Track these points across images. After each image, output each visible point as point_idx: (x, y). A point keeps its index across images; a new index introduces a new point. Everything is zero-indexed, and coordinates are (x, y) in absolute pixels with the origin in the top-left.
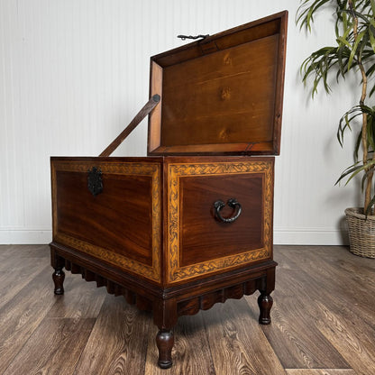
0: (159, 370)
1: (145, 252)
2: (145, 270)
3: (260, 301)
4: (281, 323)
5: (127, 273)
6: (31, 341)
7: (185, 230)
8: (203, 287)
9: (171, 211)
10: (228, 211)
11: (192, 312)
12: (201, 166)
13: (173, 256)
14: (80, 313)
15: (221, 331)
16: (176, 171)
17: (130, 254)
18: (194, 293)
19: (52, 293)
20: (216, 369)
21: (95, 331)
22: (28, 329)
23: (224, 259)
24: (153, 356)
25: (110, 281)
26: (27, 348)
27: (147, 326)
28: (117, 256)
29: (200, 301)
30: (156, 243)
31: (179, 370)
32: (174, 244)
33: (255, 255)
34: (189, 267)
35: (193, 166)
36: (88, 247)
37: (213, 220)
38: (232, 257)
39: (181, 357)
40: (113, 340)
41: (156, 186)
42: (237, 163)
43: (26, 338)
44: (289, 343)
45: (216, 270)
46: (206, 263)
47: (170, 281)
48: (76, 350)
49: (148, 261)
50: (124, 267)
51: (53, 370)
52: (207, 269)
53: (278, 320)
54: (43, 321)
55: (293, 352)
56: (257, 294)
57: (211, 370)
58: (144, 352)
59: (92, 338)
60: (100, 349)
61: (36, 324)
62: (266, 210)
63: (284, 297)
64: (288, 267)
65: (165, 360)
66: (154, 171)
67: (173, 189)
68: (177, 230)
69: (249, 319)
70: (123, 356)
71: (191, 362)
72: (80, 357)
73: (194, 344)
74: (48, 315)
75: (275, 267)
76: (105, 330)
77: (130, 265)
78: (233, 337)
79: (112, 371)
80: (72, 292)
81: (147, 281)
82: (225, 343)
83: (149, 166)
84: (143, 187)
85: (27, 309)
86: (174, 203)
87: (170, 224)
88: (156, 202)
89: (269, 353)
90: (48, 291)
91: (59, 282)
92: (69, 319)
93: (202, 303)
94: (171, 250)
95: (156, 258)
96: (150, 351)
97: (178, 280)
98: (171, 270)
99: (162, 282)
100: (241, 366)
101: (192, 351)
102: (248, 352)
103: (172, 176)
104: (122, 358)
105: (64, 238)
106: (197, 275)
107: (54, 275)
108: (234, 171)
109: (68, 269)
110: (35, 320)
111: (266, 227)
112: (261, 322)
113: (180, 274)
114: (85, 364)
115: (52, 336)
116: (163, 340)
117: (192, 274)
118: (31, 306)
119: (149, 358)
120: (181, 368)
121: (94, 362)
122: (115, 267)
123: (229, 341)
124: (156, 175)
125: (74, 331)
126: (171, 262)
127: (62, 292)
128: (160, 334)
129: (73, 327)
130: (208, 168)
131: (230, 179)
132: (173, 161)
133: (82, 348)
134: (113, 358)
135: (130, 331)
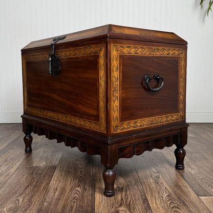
0: (105, 197)
1: (94, 112)
2: (94, 125)
3: (176, 152)
4: (192, 169)
5: (80, 129)
6: (10, 180)
7: (123, 95)
8: (136, 138)
9: (113, 79)
10: (154, 83)
11: (128, 155)
12: (135, 48)
13: (115, 113)
14: (44, 163)
15: (148, 173)
16: (117, 50)
17: (82, 115)
18: (130, 142)
19: (23, 151)
20: (147, 197)
21: (56, 174)
22: (7, 173)
23: (151, 118)
24: (100, 188)
25: (67, 137)
26: (7, 185)
27: (94, 171)
28: (72, 118)
29: (134, 148)
30: (102, 104)
31: (120, 198)
32: (115, 104)
33: (173, 118)
34: (126, 123)
35: (129, 47)
36: (51, 114)
37: (143, 90)
38: (157, 117)
39: (121, 190)
40: (69, 179)
41: (102, 61)
42: (160, 48)
43: (6, 179)
44: (199, 181)
45: (145, 126)
46: (139, 121)
47: (113, 132)
48: (43, 186)
49: (97, 118)
50: (78, 125)
51: (27, 198)
52: (139, 125)
53: (190, 167)
54: (18, 168)
55: (204, 186)
56: (174, 147)
57: (143, 198)
58: (93, 187)
59: (55, 178)
60: (61, 184)
61: (12, 170)
62: (181, 84)
63: (192, 153)
64: (192, 136)
65: (109, 190)
66: (101, 50)
67: (115, 64)
68: (117, 94)
69: (168, 166)
70: (78, 189)
71: (128, 193)
72: (46, 189)
73: (129, 182)
74: (21, 165)
75: (187, 127)
76: (63, 173)
77: (83, 123)
78: (158, 177)
79: (71, 198)
80: (38, 150)
81: (95, 133)
82: (152, 181)
83: (97, 47)
84: (92, 63)
85: (6, 161)
86: (116, 74)
87: (113, 89)
88: (102, 73)
89: (186, 187)
90: (21, 150)
91: (28, 143)
92: (37, 167)
93: (136, 150)
94: (113, 109)
95: (102, 115)
96: (97, 185)
97: (119, 131)
98: (114, 124)
99: (107, 132)
100: (166, 195)
101: (128, 186)
102: (170, 186)
103: (114, 53)
104: (77, 190)
105: (33, 111)
106: (132, 129)
107: (25, 139)
108: (158, 54)
109: (35, 133)
110: (12, 168)
111: (181, 97)
112: (177, 168)
113: (120, 127)
114: (51, 194)
115: (25, 177)
116: (108, 175)
117: (128, 128)
118: (9, 159)
119: (97, 190)
120: (122, 197)
121: (57, 193)
122: (71, 126)
123: (155, 180)
124: (102, 54)
125: (41, 174)
126: (114, 118)
127: (31, 150)
128: (105, 171)
129: (40, 172)
130: (140, 50)
131: (155, 59)
132: (115, 42)
133: (48, 184)
134: (71, 190)
135: (81, 174)
